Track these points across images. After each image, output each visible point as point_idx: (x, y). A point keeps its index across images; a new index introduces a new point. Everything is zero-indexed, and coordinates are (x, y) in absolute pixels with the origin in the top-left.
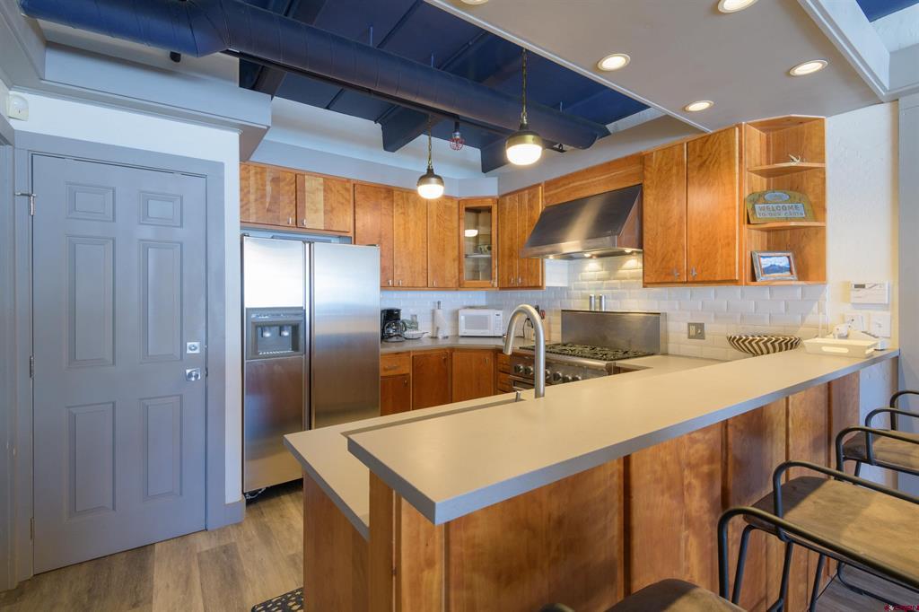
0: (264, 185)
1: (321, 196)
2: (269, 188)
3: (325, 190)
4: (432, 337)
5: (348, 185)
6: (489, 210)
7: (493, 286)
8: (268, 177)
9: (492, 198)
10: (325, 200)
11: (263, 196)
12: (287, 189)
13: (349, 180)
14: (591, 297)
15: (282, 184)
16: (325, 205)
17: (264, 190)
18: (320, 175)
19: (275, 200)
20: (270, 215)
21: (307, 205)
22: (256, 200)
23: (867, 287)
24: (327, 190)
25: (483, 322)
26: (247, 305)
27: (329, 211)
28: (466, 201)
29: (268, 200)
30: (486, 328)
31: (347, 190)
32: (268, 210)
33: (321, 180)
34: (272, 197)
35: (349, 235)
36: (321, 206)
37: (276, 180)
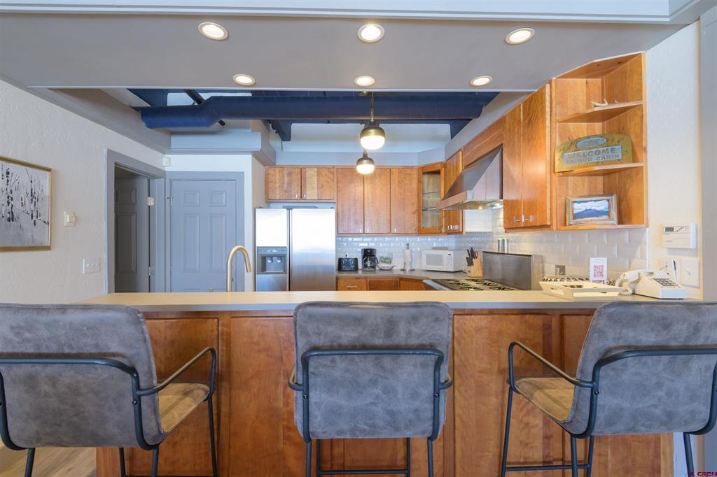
0: (283, 177)
1: (315, 178)
2: (286, 179)
3: (318, 175)
4: (402, 270)
5: (332, 170)
6: (438, 172)
7: (441, 233)
8: (286, 172)
9: (441, 163)
10: (318, 181)
11: (283, 184)
12: (296, 177)
13: (334, 167)
14: (499, 241)
15: (293, 175)
16: (318, 184)
17: (284, 180)
18: (315, 167)
19: (290, 184)
20: (287, 194)
21: (307, 185)
22: (279, 186)
23: (675, 229)
24: (319, 174)
25: (439, 260)
26: (257, 245)
27: (320, 187)
28: (423, 168)
29: (286, 186)
30: (441, 265)
31: (332, 173)
32: (286, 191)
33: (316, 169)
34: (288, 184)
35: (333, 201)
36: (315, 186)
37: (290, 174)
